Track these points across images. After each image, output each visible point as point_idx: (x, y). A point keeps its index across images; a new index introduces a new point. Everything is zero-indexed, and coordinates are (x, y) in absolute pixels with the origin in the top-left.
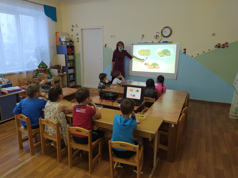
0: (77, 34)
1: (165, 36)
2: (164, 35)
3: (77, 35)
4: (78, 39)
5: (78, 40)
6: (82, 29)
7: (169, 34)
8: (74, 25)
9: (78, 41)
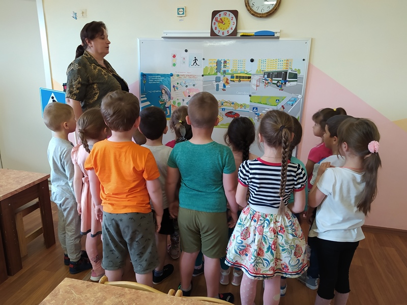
1: (259, 11)
2: (255, 9)
7: (272, 8)
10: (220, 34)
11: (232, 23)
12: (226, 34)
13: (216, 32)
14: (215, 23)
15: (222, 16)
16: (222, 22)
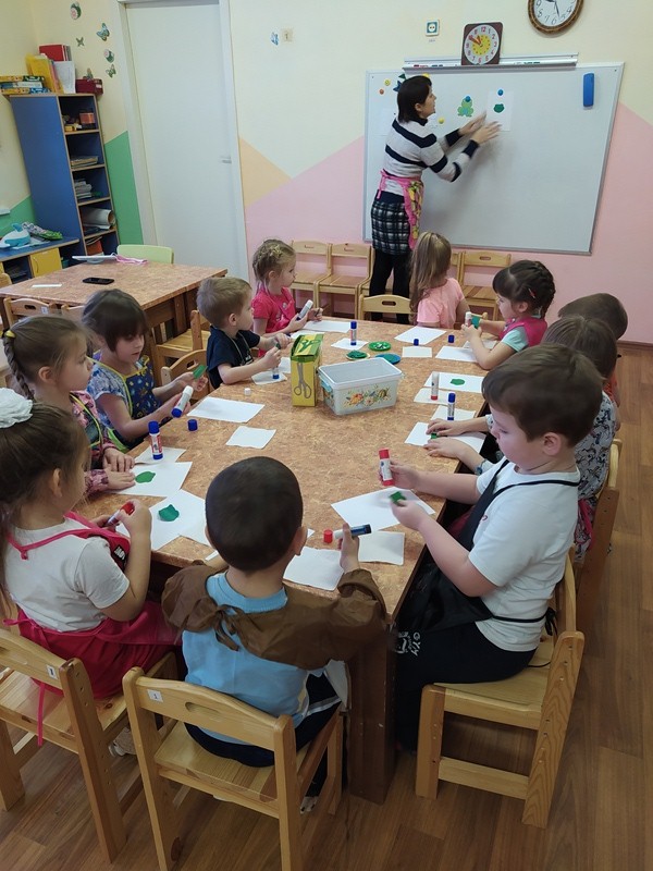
0: (101, 30)
1: (548, 24)
2: (542, 20)
3: (105, 35)
4: (110, 58)
5: (108, 65)
6: (125, 4)
7: (568, 16)
9: (112, 73)
10: (475, 62)
11: (493, 44)
12: (484, 62)
13: (470, 58)
14: (468, 45)
16: (478, 42)
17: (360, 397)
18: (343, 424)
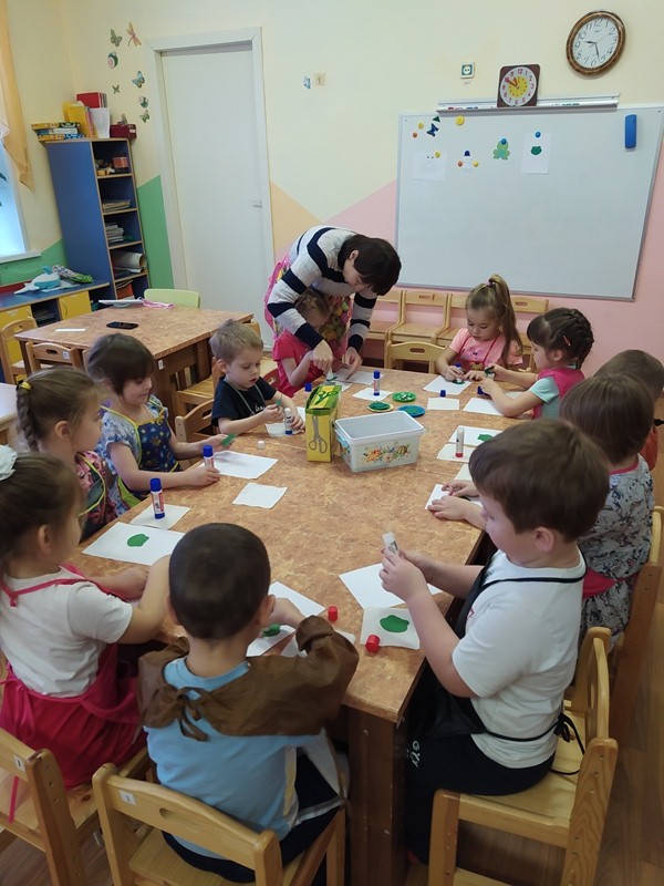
1: (588, 65)
2: (581, 62)
4: (144, 104)
6: (161, 53)
7: (608, 57)
8: (122, 32)
10: (512, 104)
11: (530, 86)
12: (521, 103)
13: (506, 100)
14: (504, 87)
15: (516, 75)
16: (515, 83)
17: (378, 453)
18: (359, 482)
